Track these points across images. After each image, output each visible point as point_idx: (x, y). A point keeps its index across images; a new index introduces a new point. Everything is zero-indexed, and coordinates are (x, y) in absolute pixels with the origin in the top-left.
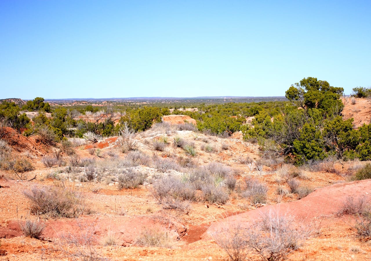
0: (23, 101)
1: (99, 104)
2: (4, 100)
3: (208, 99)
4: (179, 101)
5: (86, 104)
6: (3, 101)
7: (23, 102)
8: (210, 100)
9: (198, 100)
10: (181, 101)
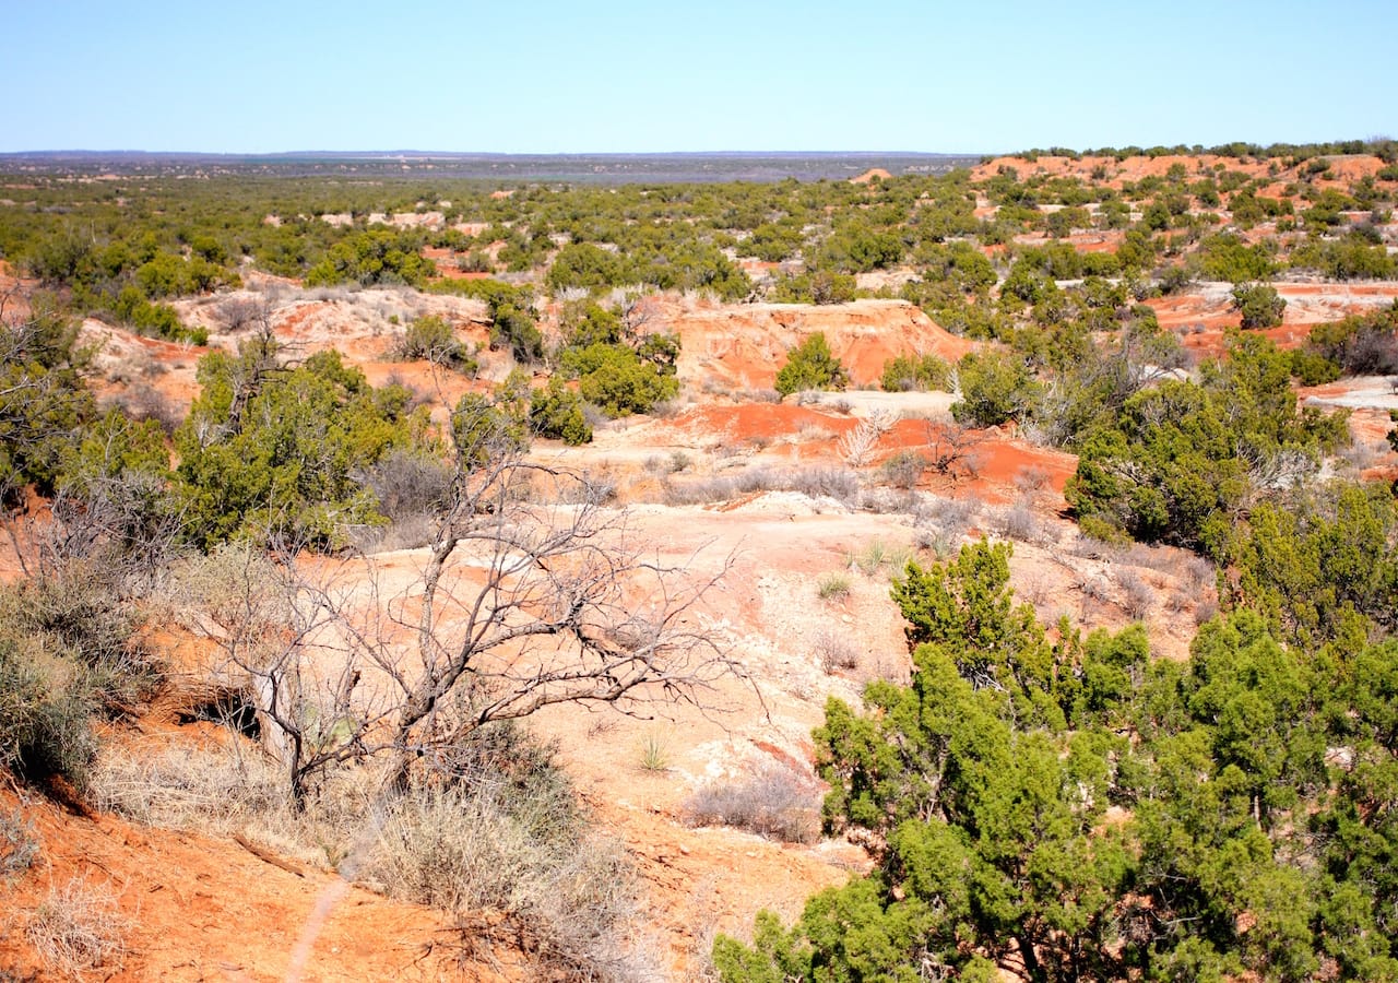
3: (341, 162)
4: (230, 167)
8: (349, 165)
9: (302, 166)
10: (239, 169)
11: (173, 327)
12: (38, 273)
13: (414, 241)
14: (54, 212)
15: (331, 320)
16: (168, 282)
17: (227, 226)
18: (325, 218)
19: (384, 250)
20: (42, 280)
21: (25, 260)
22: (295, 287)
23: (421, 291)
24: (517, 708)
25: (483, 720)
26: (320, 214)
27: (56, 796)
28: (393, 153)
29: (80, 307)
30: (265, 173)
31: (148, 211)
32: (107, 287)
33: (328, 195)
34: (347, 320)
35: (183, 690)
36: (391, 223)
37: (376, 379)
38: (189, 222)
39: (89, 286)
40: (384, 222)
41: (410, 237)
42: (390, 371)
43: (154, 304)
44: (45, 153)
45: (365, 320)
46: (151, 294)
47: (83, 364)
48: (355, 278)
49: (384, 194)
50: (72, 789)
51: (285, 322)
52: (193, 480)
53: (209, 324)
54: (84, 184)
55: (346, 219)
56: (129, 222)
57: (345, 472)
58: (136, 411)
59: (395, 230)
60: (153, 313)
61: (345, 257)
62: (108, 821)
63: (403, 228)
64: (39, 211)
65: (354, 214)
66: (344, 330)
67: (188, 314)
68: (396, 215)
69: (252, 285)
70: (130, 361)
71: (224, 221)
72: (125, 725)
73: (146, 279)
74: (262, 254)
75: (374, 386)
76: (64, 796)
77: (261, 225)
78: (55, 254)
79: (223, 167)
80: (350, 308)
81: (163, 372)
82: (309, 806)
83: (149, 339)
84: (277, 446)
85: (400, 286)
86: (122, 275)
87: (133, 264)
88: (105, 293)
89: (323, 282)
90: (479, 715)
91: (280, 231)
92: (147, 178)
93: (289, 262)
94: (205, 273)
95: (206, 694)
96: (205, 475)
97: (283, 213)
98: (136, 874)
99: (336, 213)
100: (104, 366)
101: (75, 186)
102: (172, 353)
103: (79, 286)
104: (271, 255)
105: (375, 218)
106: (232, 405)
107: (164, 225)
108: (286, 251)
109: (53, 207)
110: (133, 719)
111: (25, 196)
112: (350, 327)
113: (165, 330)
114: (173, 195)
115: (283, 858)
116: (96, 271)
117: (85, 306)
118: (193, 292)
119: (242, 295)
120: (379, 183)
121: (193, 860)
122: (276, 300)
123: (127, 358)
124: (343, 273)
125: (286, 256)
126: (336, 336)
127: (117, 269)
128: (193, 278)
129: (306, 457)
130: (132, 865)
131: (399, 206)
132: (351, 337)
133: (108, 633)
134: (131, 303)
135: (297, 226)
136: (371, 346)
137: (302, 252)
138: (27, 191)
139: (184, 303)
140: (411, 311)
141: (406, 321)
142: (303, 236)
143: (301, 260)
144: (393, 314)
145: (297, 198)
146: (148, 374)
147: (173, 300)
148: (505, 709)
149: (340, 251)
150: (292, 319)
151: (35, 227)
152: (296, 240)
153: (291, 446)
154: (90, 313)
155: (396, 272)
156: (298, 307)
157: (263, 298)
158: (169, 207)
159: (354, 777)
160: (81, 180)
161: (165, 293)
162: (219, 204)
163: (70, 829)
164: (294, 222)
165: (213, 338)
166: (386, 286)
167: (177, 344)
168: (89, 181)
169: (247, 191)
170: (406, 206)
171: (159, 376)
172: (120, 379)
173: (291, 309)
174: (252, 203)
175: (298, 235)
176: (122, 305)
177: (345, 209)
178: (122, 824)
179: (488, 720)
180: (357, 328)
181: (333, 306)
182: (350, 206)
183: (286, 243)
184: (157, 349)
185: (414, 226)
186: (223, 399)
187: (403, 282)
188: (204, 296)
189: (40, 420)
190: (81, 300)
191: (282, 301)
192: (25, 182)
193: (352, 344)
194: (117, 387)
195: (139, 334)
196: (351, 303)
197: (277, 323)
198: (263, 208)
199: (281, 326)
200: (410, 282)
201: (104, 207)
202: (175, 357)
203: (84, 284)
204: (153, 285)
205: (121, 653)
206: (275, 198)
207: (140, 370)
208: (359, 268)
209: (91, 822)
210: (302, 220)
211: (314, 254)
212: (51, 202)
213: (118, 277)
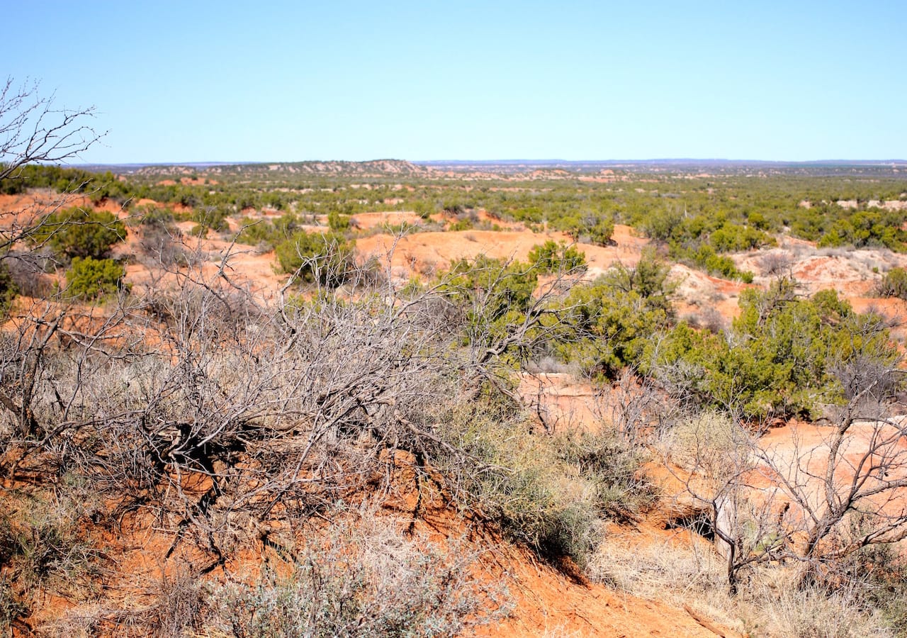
0: (411, 166)
1: (595, 177)
2: (368, 162)
3: (851, 167)
4: (781, 170)
5: (564, 175)
6: (365, 166)
7: (411, 168)
8: (858, 169)
9: (828, 169)
10: (786, 171)
11: (731, 271)
12: (649, 235)
13: (897, 219)
14: (668, 197)
15: (833, 269)
16: (730, 242)
17: (776, 207)
18: (840, 203)
19: (871, 224)
20: (651, 239)
21: (642, 226)
22: (811, 246)
23: (895, 252)
24: (890, 537)
25: (865, 543)
26: (836, 200)
27: (565, 571)
28: (888, 162)
29: (674, 257)
30: (803, 174)
31: (726, 197)
32: (691, 244)
33: (843, 188)
34: (844, 269)
35: (669, 507)
36: (883, 207)
37: (859, 308)
38: (752, 205)
39: (680, 243)
40: (878, 206)
41: (894, 216)
42: (869, 304)
43: (719, 256)
44: (665, 160)
45: (857, 270)
46: (719, 249)
47: (671, 293)
48: (852, 242)
49: (880, 188)
50: (576, 566)
51: (803, 270)
52: (722, 370)
53: (754, 270)
54: (688, 180)
55: (853, 204)
56: (713, 203)
57: (822, 369)
58: (703, 323)
59: (885, 212)
60: (719, 261)
61: (845, 228)
62: (598, 589)
63: (891, 210)
64: (659, 196)
65: (859, 201)
66: (842, 276)
67: (741, 263)
68: (886, 202)
69: (786, 245)
70: (702, 292)
71: (774, 204)
72: (630, 526)
73: (717, 240)
74: (796, 225)
75: (858, 314)
76: (570, 570)
77: (797, 207)
78: (660, 223)
79: (776, 170)
80: (847, 262)
81: (723, 299)
82: (740, 591)
83: (715, 278)
84: (779, 350)
85: (881, 249)
86: (701, 237)
87: (709, 230)
88: (690, 248)
89: (831, 244)
90: (863, 539)
91: (809, 211)
92: (727, 176)
93: (812, 231)
94: (754, 237)
95: (681, 511)
96: (730, 366)
97: (812, 200)
98: (609, 626)
99: (846, 200)
100: (685, 294)
101: (682, 181)
102: (729, 287)
103: (674, 243)
104: (802, 226)
105: (872, 203)
106: (758, 322)
107: (736, 206)
108: (812, 224)
109: (668, 194)
110: (635, 523)
111: (651, 187)
112: (846, 274)
113: (726, 273)
114: (743, 188)
115: (715, 624)
116: (685, 234)
117: (677, 256)
118: (746, 249)
119: (778, 252)
120: (877, 181)
121: (653, 620)
122: (799, 255)
123: (700, 290)
124: (843, 239)
125: (811, 227)
126: (836, 280)
127: (698, 233)
128: (746, 240)
129: (797, 358)
130: (607, 621)
131: (889, 196)
132: (847, 280)
133: (620, 467)
134: (706, 254)
135: (821, 208)
136: (860, 287)
137: (821, 225)
138: (653, 184)
139: (739, 255)
140: (887, 265)
141: (884, 271)
142: (825, 215)
143: (821, 230)
144: (875, 266)
145: (823, 190)
146: (713, 300)
147: (733, 254)
148: (880, 537)
149: (842, 224)
150: (808, 268)
151: (655, 206)
152: (819, 217)
153: (789, 351)
154: (680, 260)
155: (878, 239)
156: (813, 260)
157: (790, 254)
158: (740, 195)
159: (776, 573)
160: (686, 177)
161: (728, 249)
162: (771, 193)
163: (569, 592)
164: (819, 205)
165: (756, 279)
166: (872, 248)
167: (732, 282)
168: (691, 178)
169: (790, 185)
170: (893, 196)
171: (719, 302)
172: (695, 303)
173: (808, 262)
174: (793, 192)
175: (821, 214)
176: (700, 256)
177: (853, 197)
178: (608, 592)
179: (869, 543)
180: (851, 275)
181: (835, 260)
182: (856, 196)
183: (812, 219)
184: (719, 285)
185: (898, 209)
186: (753, 318)
187: (883, 245)
188: (753, 252)
189: (632, 327)
190: (674, 253)
191: (802, 256)
192: (652, 178)
193: (847, 286)
194: (693, 308)
195: (709, 274)
196: (848, 258)
197: (798, 270)
198: (800, 196)
199: (801, 272)
200: (887, 245)
201: (699, 195)
202: (731, 290)
203: (677, 242)
204: (721, 244)
205: (629, 480)
206: (808, 190)
207: (708, 297)
208: (854, 236)
209: (586, 589)
210: (824, 204)
211: (830, 226)
212: (667, 191)
213: (698, 239)
